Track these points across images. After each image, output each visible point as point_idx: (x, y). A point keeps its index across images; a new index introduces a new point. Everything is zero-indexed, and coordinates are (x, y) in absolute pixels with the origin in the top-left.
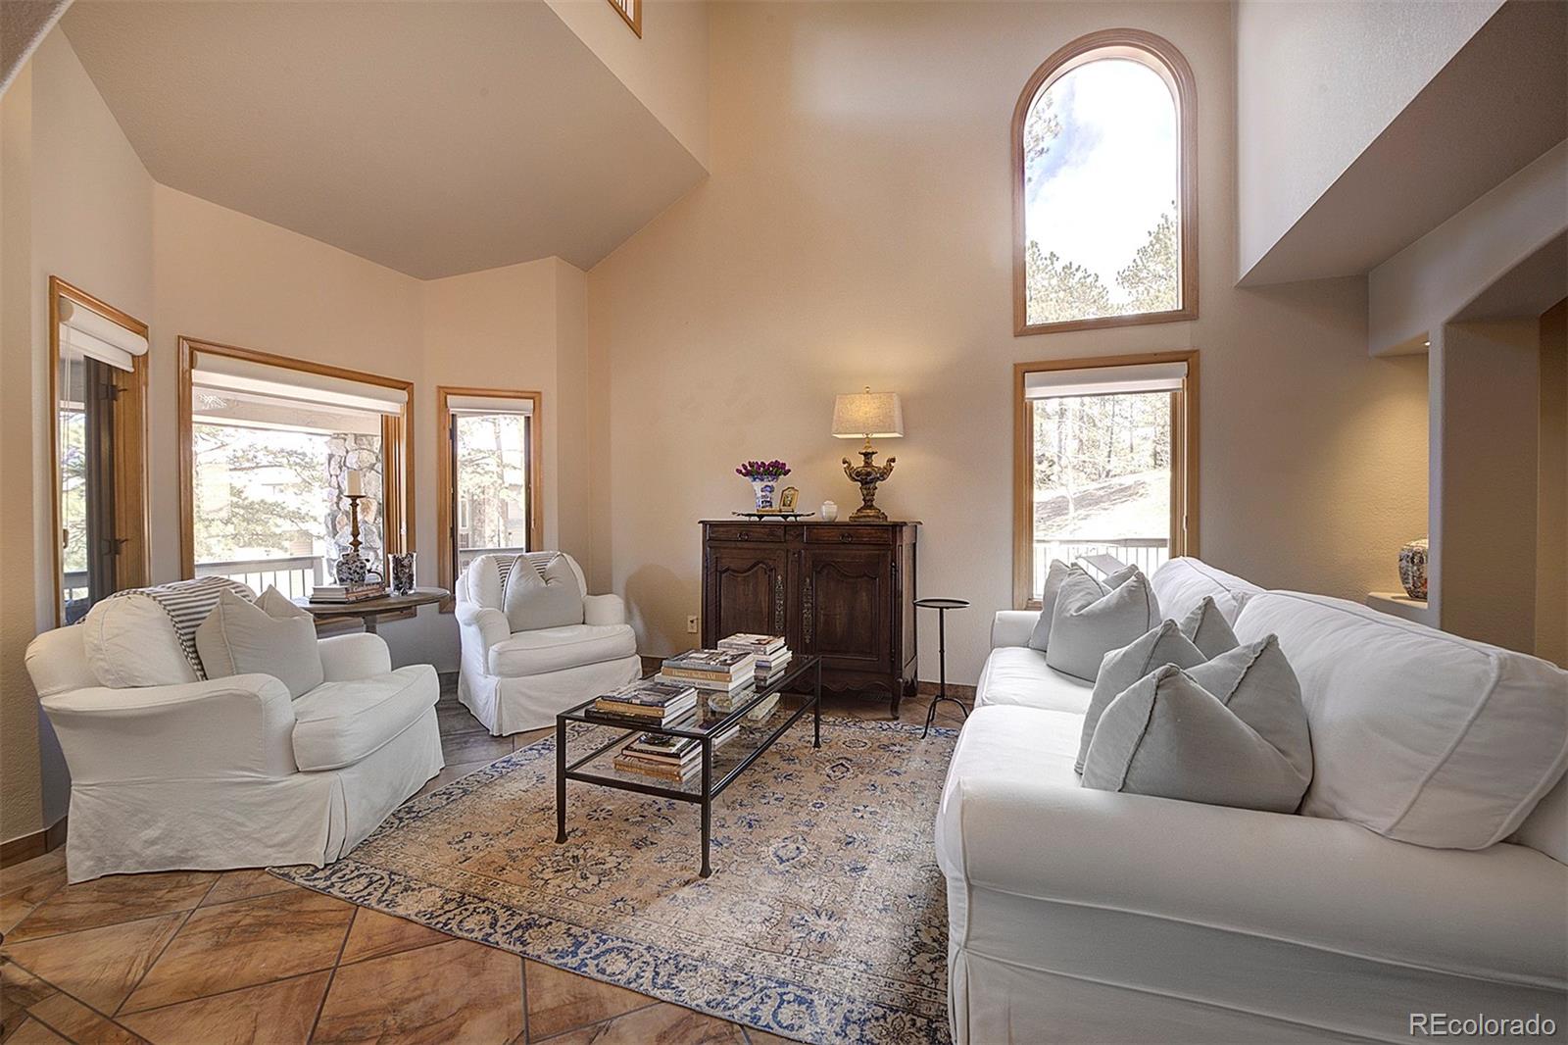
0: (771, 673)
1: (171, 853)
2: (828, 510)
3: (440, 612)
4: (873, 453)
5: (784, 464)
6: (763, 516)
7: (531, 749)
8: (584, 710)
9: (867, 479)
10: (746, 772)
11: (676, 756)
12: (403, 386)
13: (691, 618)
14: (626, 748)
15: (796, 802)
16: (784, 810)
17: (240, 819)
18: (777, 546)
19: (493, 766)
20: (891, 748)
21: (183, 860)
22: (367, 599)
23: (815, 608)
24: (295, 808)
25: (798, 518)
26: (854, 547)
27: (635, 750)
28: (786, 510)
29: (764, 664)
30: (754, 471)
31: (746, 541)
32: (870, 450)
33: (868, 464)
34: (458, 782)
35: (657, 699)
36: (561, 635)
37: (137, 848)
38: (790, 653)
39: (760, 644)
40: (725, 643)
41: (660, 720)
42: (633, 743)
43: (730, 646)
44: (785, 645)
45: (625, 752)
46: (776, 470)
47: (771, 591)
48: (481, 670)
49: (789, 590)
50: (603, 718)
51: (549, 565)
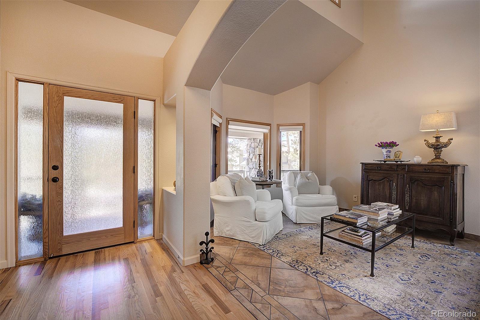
0: (394, 217)
1: (231, 234)
2: (417, 159)
3: (277, 187)
4: (441, 137)
5: (396, 142)
6: (386, 161)
7: (306, 228)
8: (330, 217)
9: (437, 147)
10: (382, 249)
11: (361, 236)
12: (269, 125)
13: (355, 196)
14: (343, 231)
15: (405, 263)
16: (401, 265)
17: (245, 229)
18: (393, 172)
19: (296, 230)
20: (451, 255)
21: (233, 236)
22: (264, 181)
23: (411, 197)
24: (256, 229)
25: (402, 163)
26: (430, 174)
27: (346, 232)
28: (397, 159)
29: (390, 213)
30: (382, 145)
31: (380, 170)
32: (438, 136)
33: (437, 141)
34: (288, 233)
35: (354, 217)
36: (314, 196)
37: (225, 231)
38: (401, 211)
39: (388, 206)
40: (374, 204)
41: (356, 224)
42: (345, 229)
43: (376, 205)
44: (399, 208)
45: (342, 232)
46: (392, 144)
47: (390, 189)
48: (290, 203)
49: (399, 189)
50: (336, 220)
51: (308, 175)
